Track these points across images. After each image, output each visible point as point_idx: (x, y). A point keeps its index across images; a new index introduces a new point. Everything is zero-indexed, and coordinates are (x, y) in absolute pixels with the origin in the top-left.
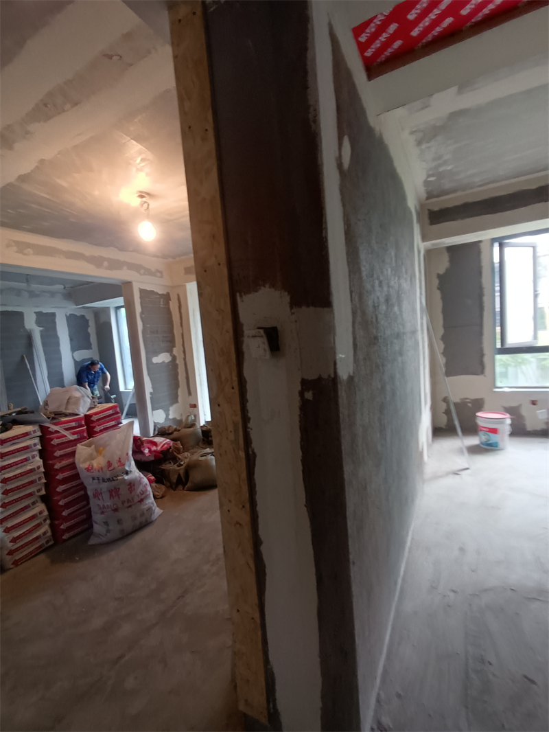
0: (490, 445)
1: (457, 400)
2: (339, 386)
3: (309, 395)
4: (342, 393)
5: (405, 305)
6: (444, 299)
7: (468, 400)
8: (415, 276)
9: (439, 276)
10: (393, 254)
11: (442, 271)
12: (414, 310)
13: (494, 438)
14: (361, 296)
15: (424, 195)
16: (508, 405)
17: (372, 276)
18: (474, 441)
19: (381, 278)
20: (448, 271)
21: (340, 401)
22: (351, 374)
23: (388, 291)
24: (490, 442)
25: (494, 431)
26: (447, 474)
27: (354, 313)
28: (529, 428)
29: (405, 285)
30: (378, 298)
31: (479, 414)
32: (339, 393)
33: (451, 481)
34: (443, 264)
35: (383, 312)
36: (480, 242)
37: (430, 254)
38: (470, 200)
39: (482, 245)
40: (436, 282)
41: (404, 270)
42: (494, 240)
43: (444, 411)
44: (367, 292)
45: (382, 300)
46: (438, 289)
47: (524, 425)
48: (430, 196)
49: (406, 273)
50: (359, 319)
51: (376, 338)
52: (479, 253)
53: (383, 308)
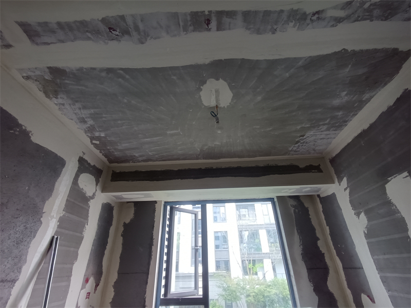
6: (125, 245)
9: (125, 225)
11: (127, 221)
20: (132, 222)
36: (155, 202)
38: (140, 170)
40: (122, 229)
42: (166, 203)
46: (122, 235)
48: (110, 161)
52: (153, 210)
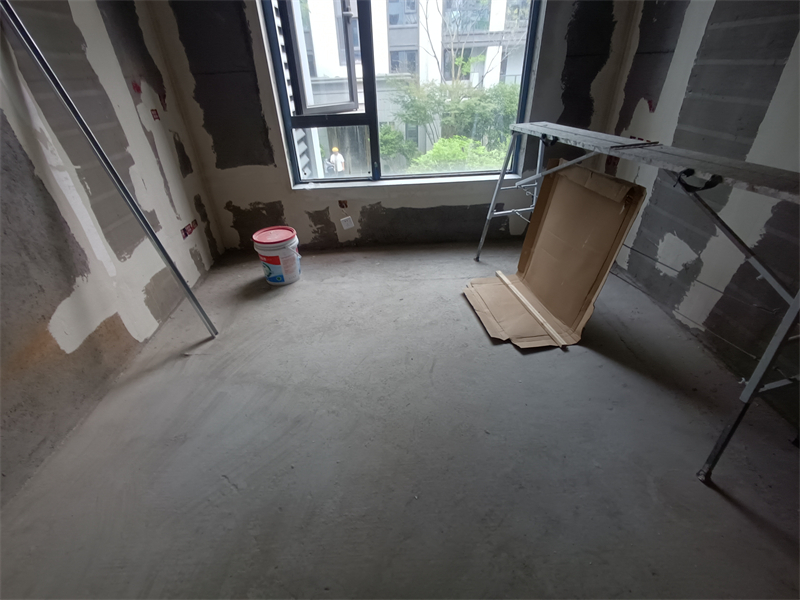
0: (274, 279)
1: (244, 205)
7: (261, 206)
13: (277, 270)
16: (311, 210)
24: (272, 276)
25: (275, 260)
26: (168, 359)
28: (342, 239)
31: (256, 236)
43: (231, 223)
47: (336, 235)
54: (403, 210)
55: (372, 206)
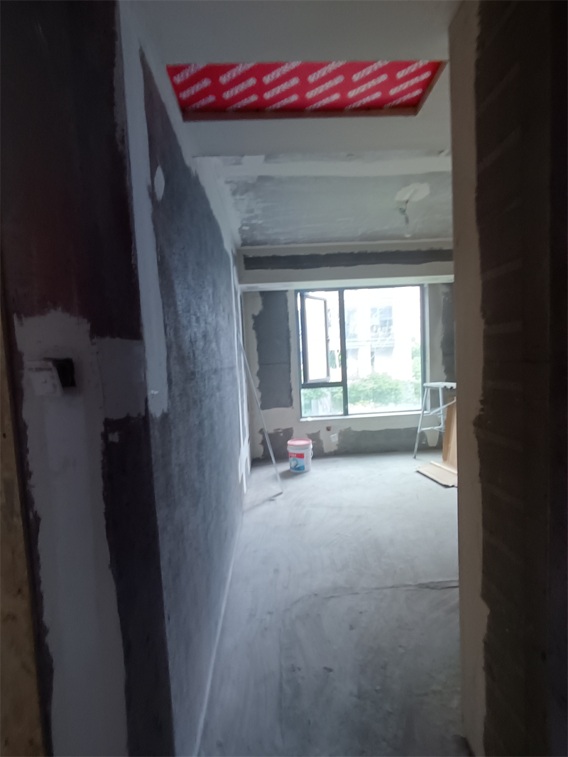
0: (299, 469)
1: (271, 431)
2: (151, 425)
3: (114, 437)
4: (155, 433)
5: (223, 342)
6: (259, 338)
7: (280, 431)
8: (232, 314)
9: (254, 317)
10: (210, 291)
11: (257, 313)
12: (232, 347)
13: (301, 462)
14: (176, 331)
15: (239, 242)
16: (310, 432)
17: (189, 311)
18: (285, 467)
19: (198, 315)
20: (261, 313)
21: (152, 441)
22: (166, 411)
23: (206, 328)
24: (298, 466)
25: (301, 456)
26: (264, 502)
27: (169, 348)
28: (326, 450)
29: (223, 323)
30: (195, 334)
31: (289, 442)
32: (152, 432)
33: (267, 508)
34: (257, 307)
35: (201, 348)
36: (287, 291)
37: (246, 296)
38: (278, 254)
39: (288, 294)
40: (251, 322)
41: (221, 308)
42: (296, 292)
43: (260, 442)
44: (183, 327)
45: (199, 335)
46: (254, 328)
47: (323, 448)
48: (244, 243)
49: (224, 311)
50: (174, 354)
51: (193, 373)
52: (286, 301)
53: (200, 344)
54: (364, 432)
55: (346, 430)
